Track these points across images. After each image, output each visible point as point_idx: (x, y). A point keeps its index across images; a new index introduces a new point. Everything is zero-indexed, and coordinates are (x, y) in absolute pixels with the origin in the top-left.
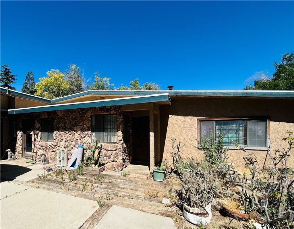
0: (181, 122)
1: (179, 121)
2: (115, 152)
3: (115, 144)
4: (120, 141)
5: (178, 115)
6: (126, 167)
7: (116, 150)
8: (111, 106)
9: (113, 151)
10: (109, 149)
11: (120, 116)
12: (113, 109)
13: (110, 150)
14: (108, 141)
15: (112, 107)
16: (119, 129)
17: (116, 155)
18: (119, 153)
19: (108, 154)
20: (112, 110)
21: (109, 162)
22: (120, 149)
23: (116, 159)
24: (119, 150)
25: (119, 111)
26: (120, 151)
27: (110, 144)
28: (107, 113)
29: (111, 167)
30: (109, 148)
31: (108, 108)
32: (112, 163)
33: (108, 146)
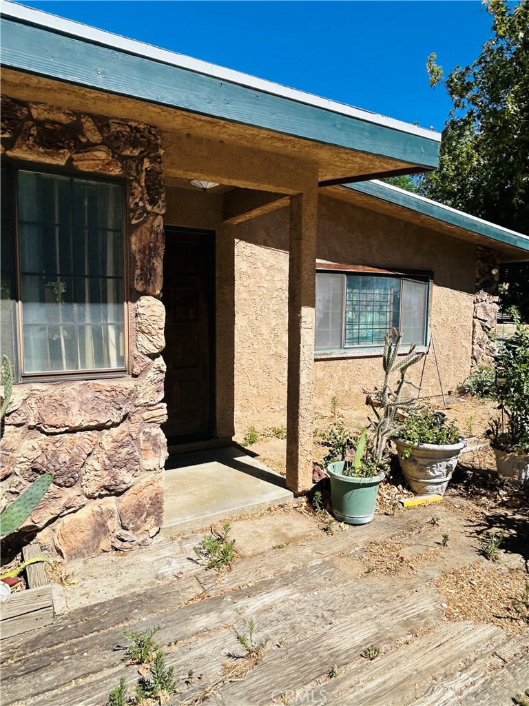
4: (153, 356)
7: (126, 417)
17: (124, 451)
32: (94, 506)
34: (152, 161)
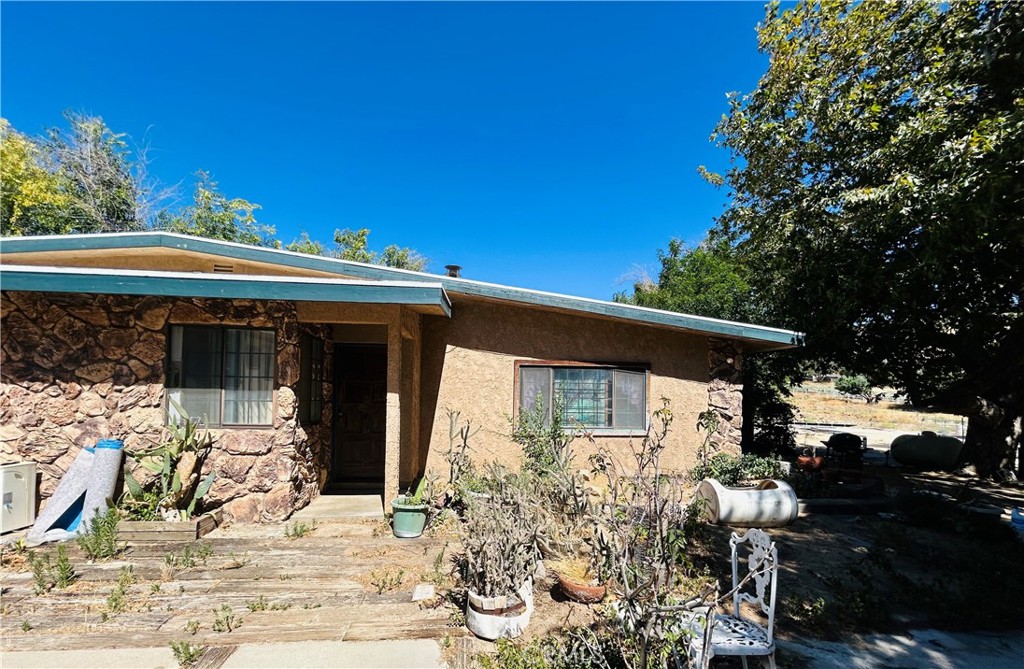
0: (476, 368)
1: (472, 363)
2: (264, 457)
3: (265, 432)
4: (287, 419)
5: (469, 348)
6: (307, 504)
7: (269, 450)
8: (254, 300)
9: (257, 454)
10: (243, 448)
11: (289, 338)
12: (262, 310)
13: (243, 454)
14: (236, 418)
15: (259, 304)
16: (284, 379)
17: (268, 468)
18: (278, 462)
19: (237, 467)
20: (259, 314)
21: (238, 495)
22: (282, 446)
23: (268, 482)
24: (282, 450)
25: (286, 320)
26: (283, 454)
27: (246, 431)
28: (238, 324)
29: (246, 510)
30: (243, 444)
31: (240, 306)
32: (252, 495)
33: (236, 440)
34: (289, 317)
